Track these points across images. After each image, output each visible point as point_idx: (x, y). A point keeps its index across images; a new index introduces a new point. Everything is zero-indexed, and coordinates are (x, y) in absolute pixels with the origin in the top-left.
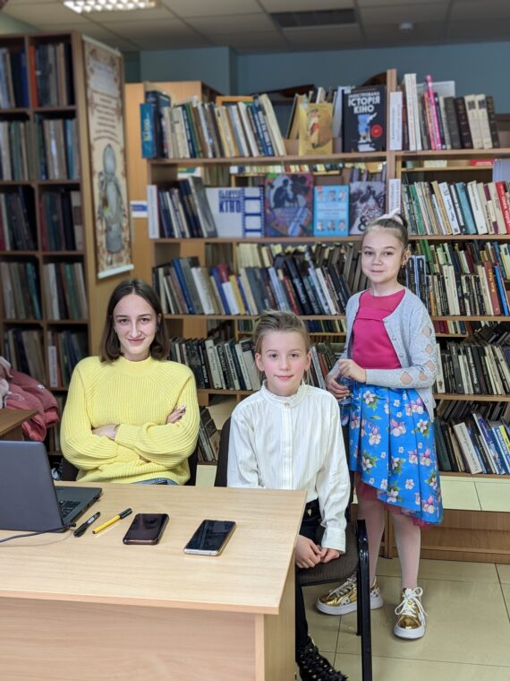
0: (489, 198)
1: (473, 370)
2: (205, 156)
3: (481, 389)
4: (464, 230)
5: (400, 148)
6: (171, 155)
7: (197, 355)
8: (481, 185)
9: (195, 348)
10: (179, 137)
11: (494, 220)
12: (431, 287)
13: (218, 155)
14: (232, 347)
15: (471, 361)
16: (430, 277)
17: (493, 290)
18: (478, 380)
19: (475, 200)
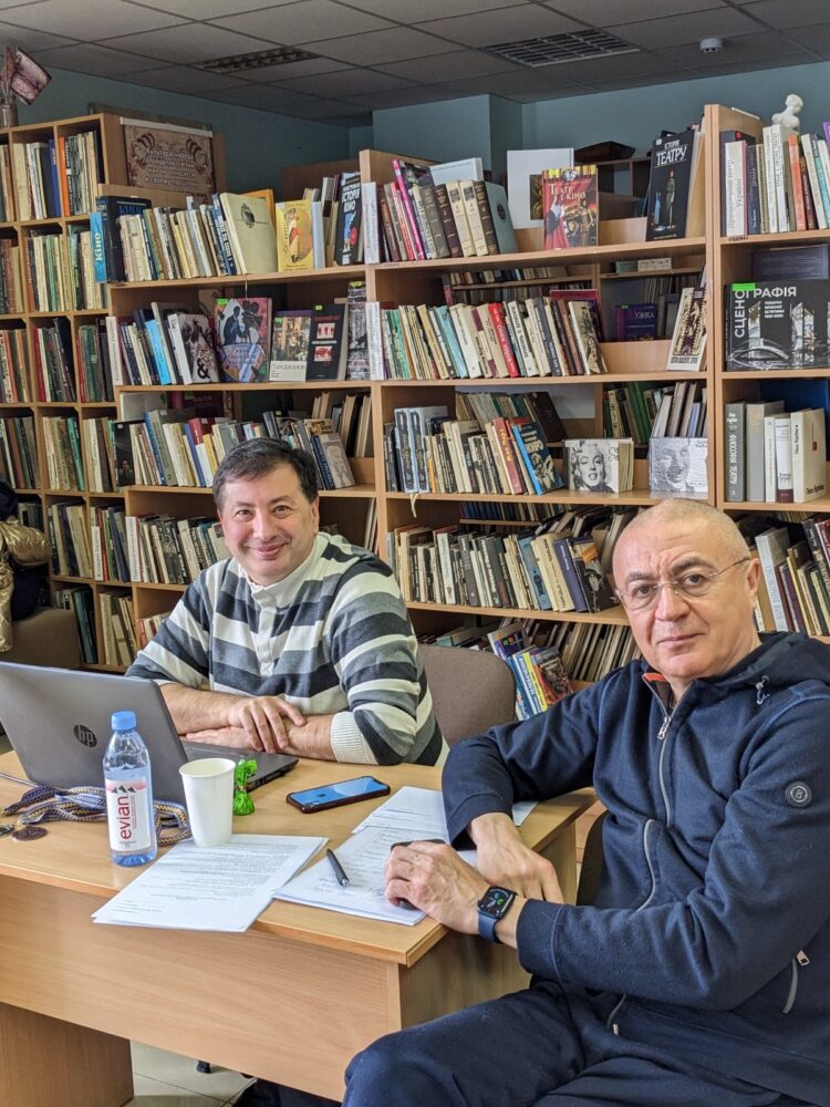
0: (480, 328)
1: (490, 572)
2: (167, 279)
3: (501, 600)
4: (452, 372)
5: (377, 260)
6: (131, 279)
7: (171, 540)
8: (469, 309)
9: (168, 530)
10: (138, 253)
11: (489, 358)
12: (429, 452)
13: (179, 277)
14: (205, 532)
15: (487, 561)
16: (427, 438)
17: (509, 459)
18: (497, 587)
19: (463, 331)
